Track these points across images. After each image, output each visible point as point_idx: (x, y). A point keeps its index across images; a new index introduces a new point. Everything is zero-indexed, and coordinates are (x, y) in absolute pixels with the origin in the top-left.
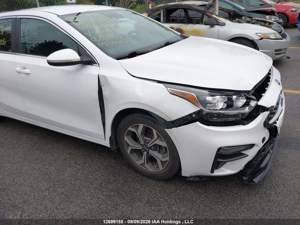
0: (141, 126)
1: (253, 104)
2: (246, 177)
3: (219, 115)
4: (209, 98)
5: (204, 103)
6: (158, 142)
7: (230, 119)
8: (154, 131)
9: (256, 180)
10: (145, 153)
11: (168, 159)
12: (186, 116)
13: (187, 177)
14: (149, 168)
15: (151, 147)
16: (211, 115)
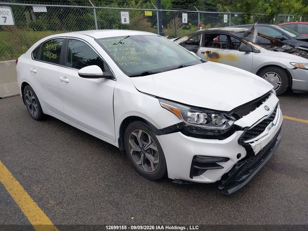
0: (141, 132)
1: (231, 123)
2: (222, 186)
3: (197, 128)
4: (189, 114)
5: (186, 118)
6: (152, 147)
7: (209, 134)
8: (149, 137)
9: (230, 191)
10: (143, 155)
11: (157, 161)
12: (172, 126)
13: (172, 180)
14: (145, 169)
15: (147, 150)
16: (191, 127)
